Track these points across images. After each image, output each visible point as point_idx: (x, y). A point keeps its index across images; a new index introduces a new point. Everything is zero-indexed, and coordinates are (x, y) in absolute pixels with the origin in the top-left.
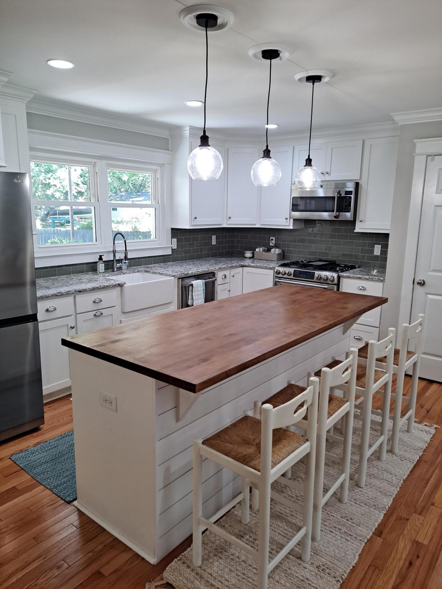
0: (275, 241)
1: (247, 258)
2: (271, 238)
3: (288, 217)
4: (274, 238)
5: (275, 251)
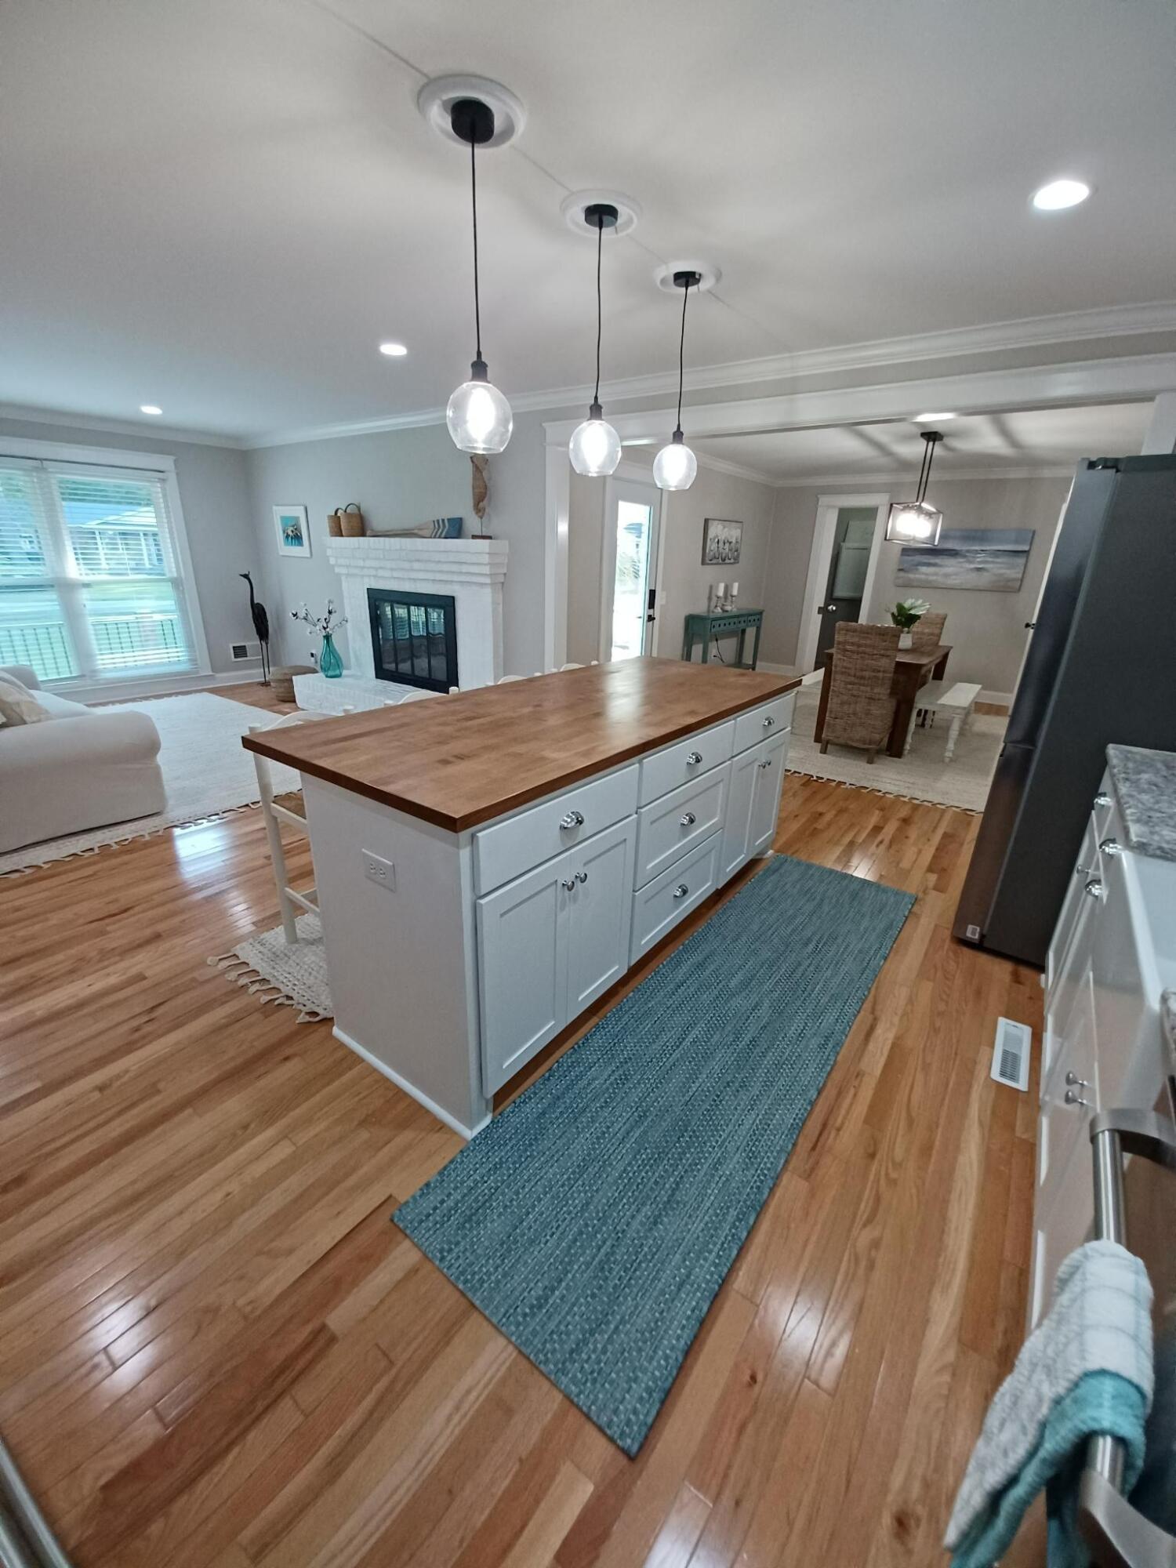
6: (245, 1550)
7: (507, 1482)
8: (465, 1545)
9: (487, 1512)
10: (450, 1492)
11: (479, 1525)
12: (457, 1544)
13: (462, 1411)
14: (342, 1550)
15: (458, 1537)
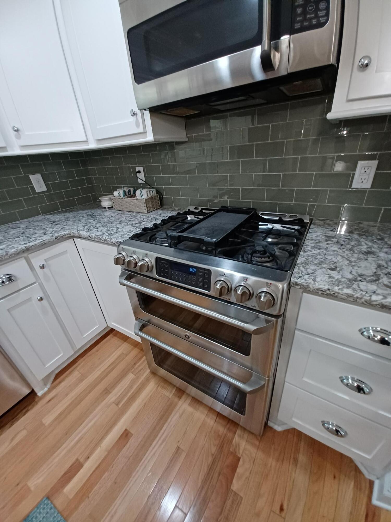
0: (145, 174)
1: (105, 208)
2: (137, 169)
3: (136, 110)
4: (141, 169)
5: (142, 195)
6: (183, 450)
7: (95, 488)
8: (112, 466)
9: (103, 477)
10: (115, 483)
11: (106, 473)
12: (114, 465)
13: (110, 515)
14: (152, 457)
15: (114, 468)
